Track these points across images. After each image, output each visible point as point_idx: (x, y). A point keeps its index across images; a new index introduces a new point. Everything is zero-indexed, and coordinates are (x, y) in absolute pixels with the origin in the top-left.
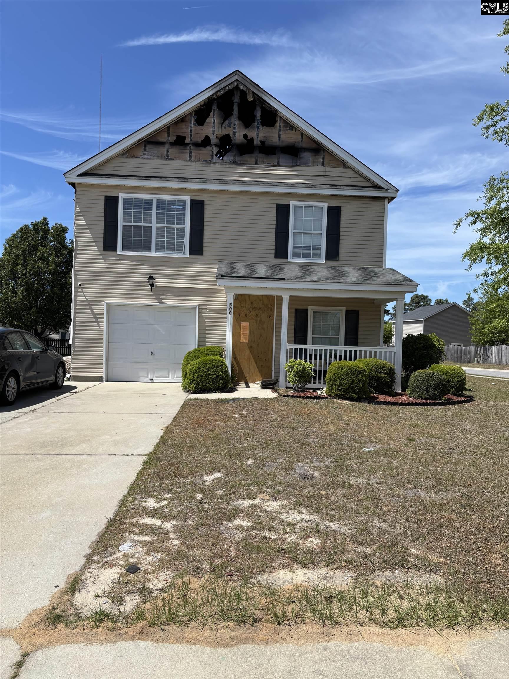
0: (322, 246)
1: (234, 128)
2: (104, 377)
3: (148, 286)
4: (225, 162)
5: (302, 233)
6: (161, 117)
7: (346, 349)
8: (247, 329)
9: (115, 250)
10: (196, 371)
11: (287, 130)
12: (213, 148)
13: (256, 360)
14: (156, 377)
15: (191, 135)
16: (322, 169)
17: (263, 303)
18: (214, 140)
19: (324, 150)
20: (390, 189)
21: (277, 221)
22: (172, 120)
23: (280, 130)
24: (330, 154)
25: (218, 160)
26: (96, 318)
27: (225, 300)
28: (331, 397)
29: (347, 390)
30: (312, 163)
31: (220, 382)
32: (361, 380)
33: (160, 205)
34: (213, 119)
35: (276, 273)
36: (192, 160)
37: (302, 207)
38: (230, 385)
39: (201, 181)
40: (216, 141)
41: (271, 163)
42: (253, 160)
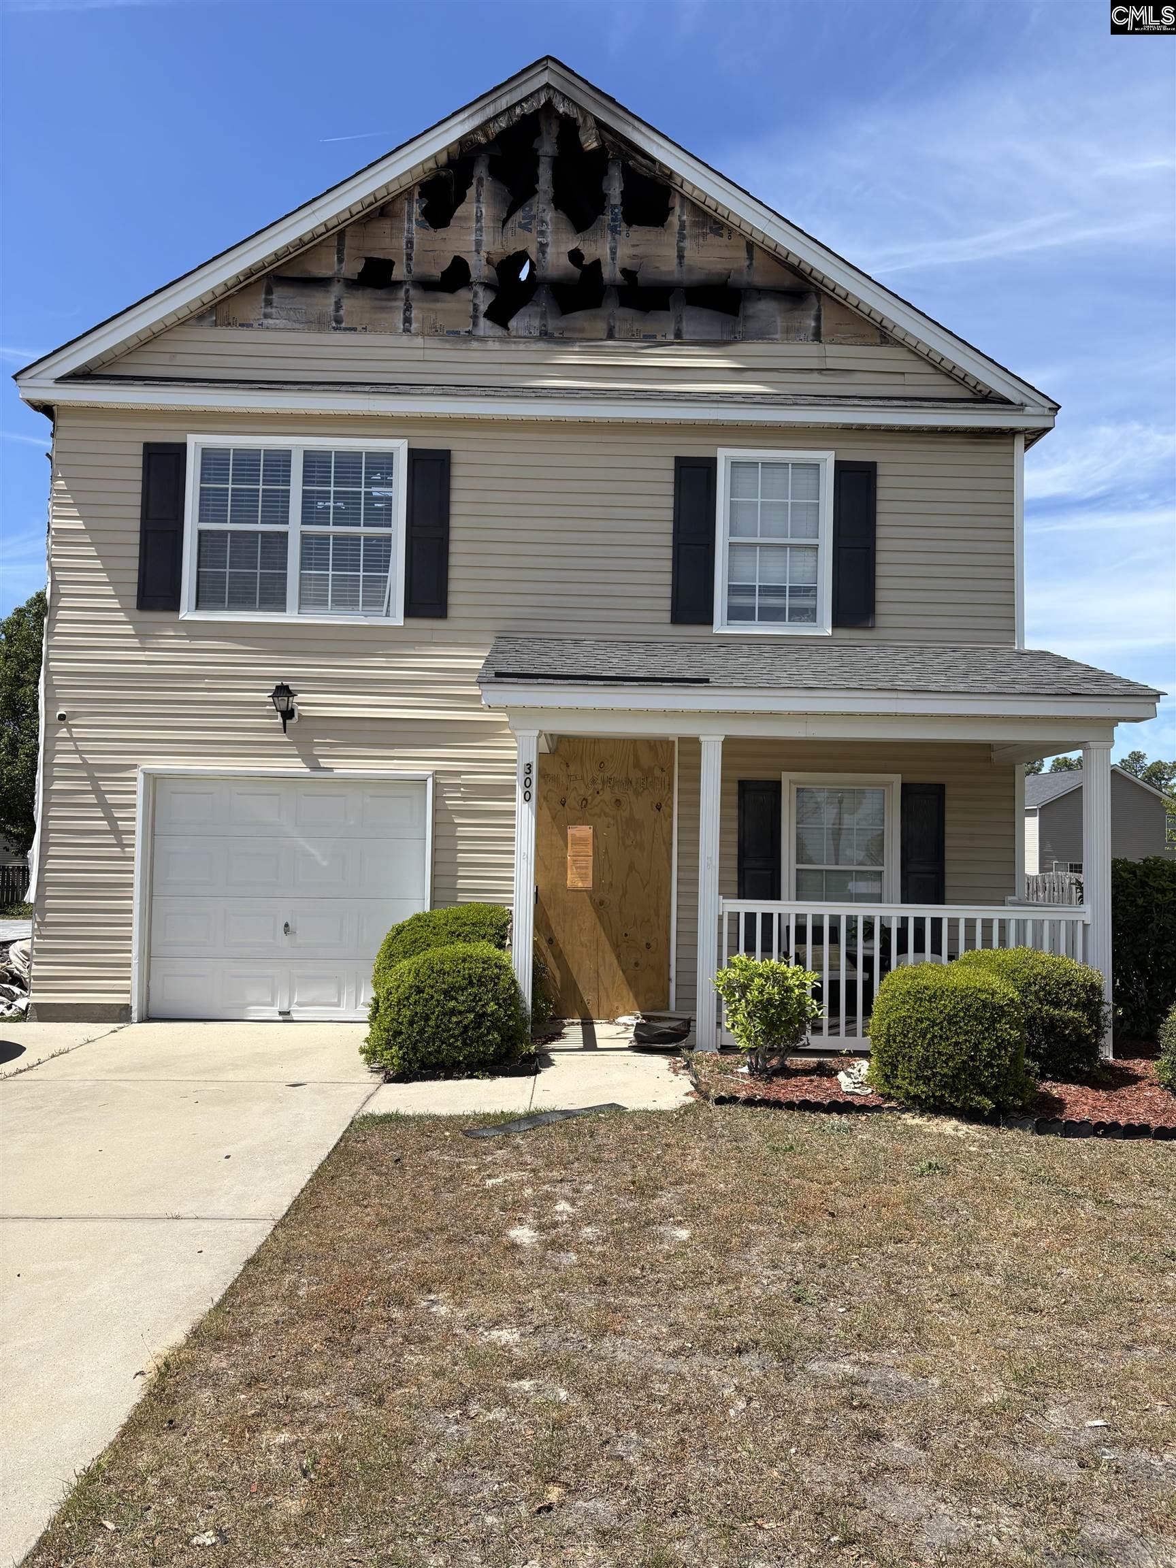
0: (819, 586)
1: (542, 233)
2: (135, 1007)
3: (276, 717)
4: (514, 333)
5: (755, 545)
6: (315, 200)
8: (586, 845)
9: (174, 606)
10: (408, 998)
11: (704, 235)
12: (475, 295)
13: (616, 947)
14: (301, 1004)
15: (409, 257)
16: (813, 349)
17: (637, 765)
18: (479, 269)
19: (819, 293)
20: (1032, 403)
21: (677, 508)
22: (349, 209)
23: (684, 234)
24: (839, 303)
25: (492, 327)
26: (112, 820)
27: (513, 754)
28: (893, 1104)
29: (954, 1082)
30: (782, 333)
31: (490, 1037)
32: (1003, 1040)
33: (314, 467)
34: (477, 208)
35: (679, 665)
36: (413, 332)
37: (754, 464)
38: (527, 1044)
39: (439, 390)
40: (487, 272)
41: (655, 337)
42: (601, 327)
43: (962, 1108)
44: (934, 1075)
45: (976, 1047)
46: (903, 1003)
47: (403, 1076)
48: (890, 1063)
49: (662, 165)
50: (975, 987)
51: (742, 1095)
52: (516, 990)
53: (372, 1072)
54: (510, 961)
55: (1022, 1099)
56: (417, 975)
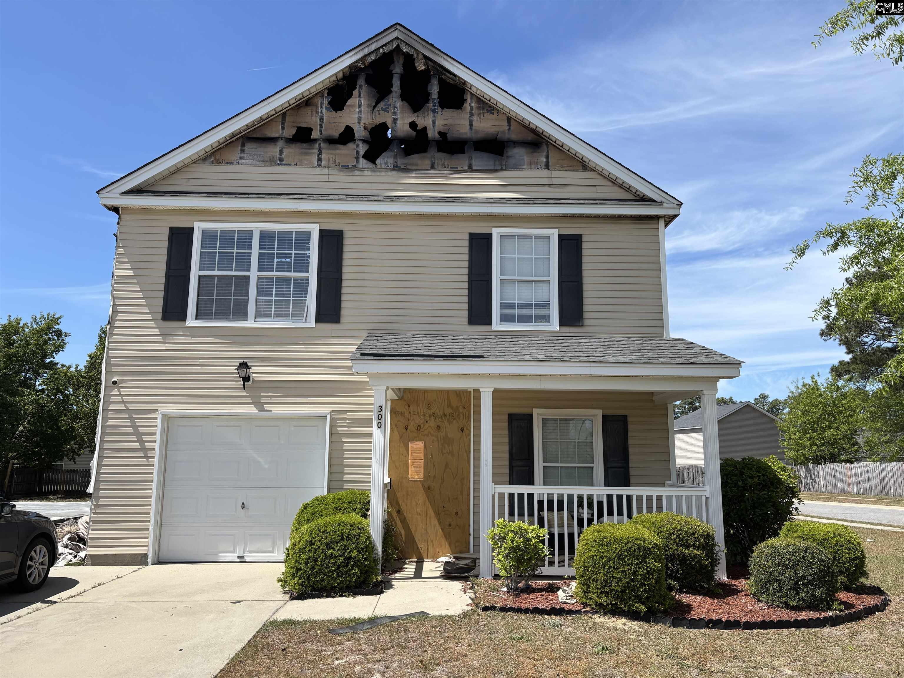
0: (551, 303)
1: (395, 113)
2: (150, 556)
3: (240, 381)
4: (379, 167)
5: (515, 280)
6: (269, 97)
7: (610, 493)
8: (420, 453)
9: (183, 318)
11: (484, 113)
12: (358, 146)
13: (437, 514)
14: (251, 552)
15: (321, 126)
16: (545, 173)
17: (449, 405)
18: (360, 132)
19: (548, 143)
20: (667, 202)
21: (471, 261)
22: (288, 102)
23: (472, 113)
24: (559, 148)
25: (366, 164)
26: (141, 442)
27: (371, 400)
28: (588, 609)
29: (622, 595)
30: (527, 165)
31: (353, 571)
32: (651, 569)
33: (266, 239)
34: (359, 100)
35: (470, 348)
36: (323, 166)
37: (513, 237)
38: (376, 576)
39: (336, 197)
40: (364, 134)
41: (457, 168)
42: (427, 163)
43: (628, 611)
44: (611, 591)
45: (635, 573)
46: (592, 547)
47: (301, 596)
48: (586, 584)
49: (459, 77)
50: (633, 537)
51: (499, 605)
52: (370, 541)
53: (285, 593)
54: (368, 525)
55: (664, 605)
56: (311, 534)
